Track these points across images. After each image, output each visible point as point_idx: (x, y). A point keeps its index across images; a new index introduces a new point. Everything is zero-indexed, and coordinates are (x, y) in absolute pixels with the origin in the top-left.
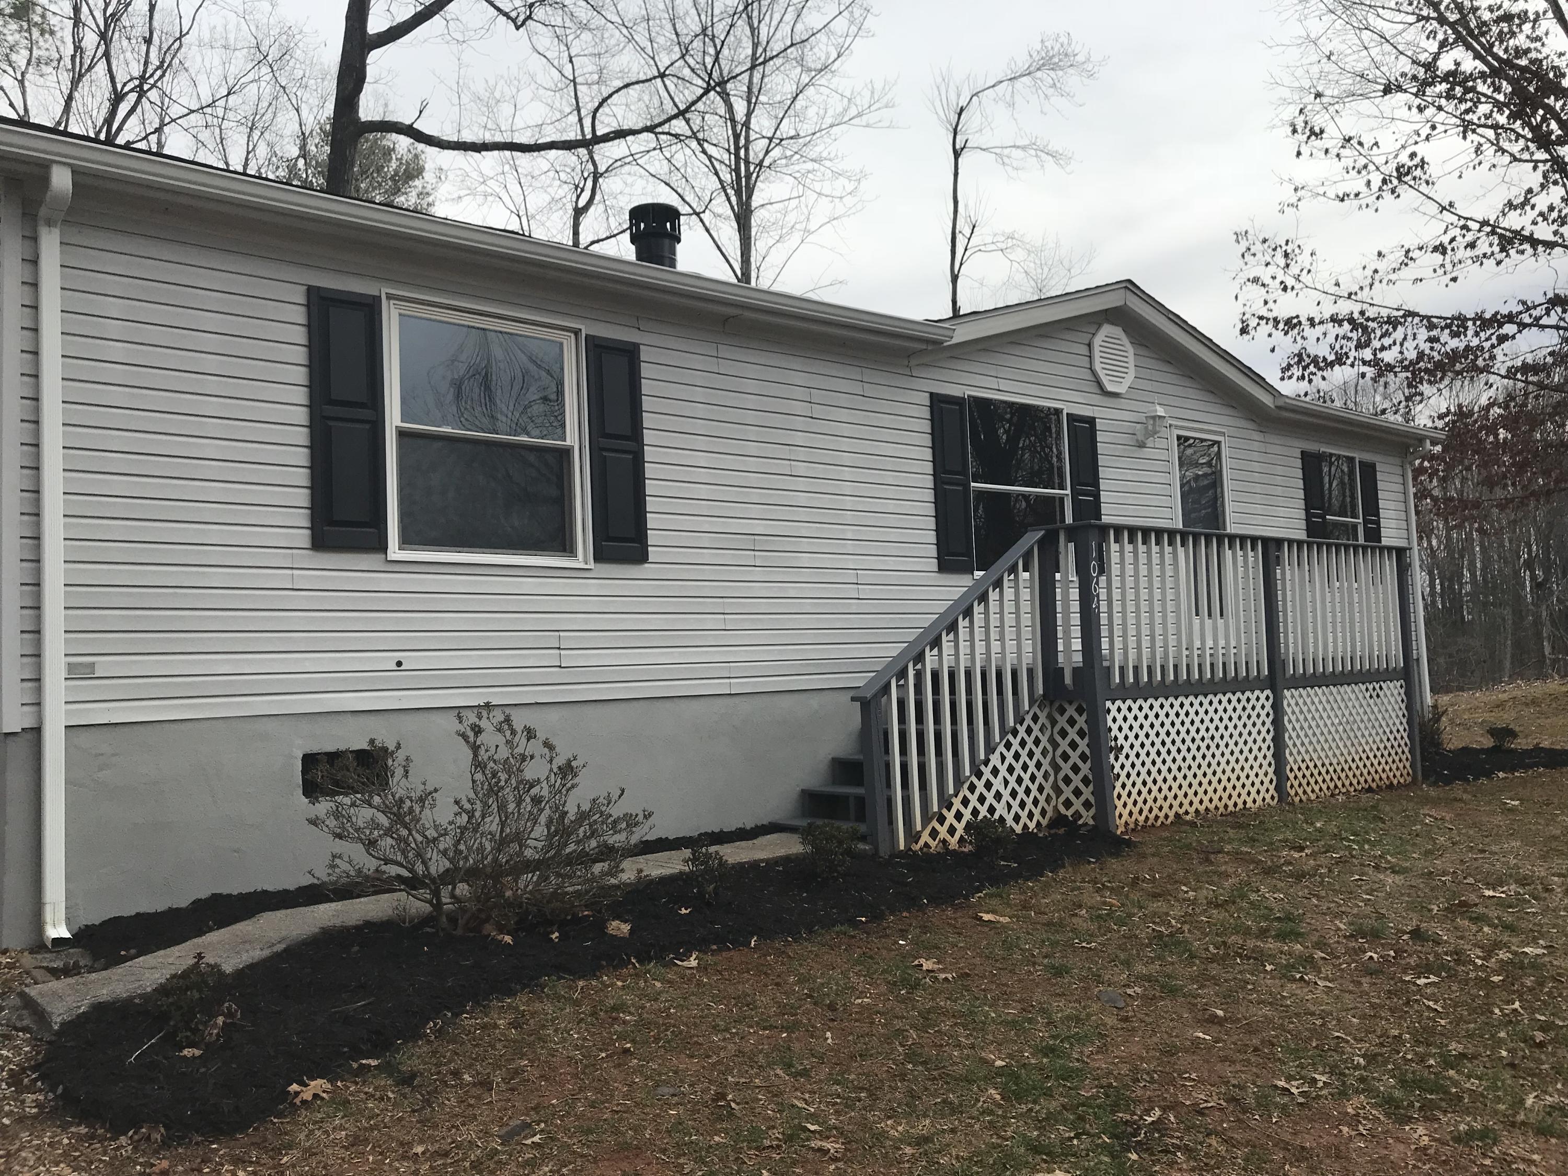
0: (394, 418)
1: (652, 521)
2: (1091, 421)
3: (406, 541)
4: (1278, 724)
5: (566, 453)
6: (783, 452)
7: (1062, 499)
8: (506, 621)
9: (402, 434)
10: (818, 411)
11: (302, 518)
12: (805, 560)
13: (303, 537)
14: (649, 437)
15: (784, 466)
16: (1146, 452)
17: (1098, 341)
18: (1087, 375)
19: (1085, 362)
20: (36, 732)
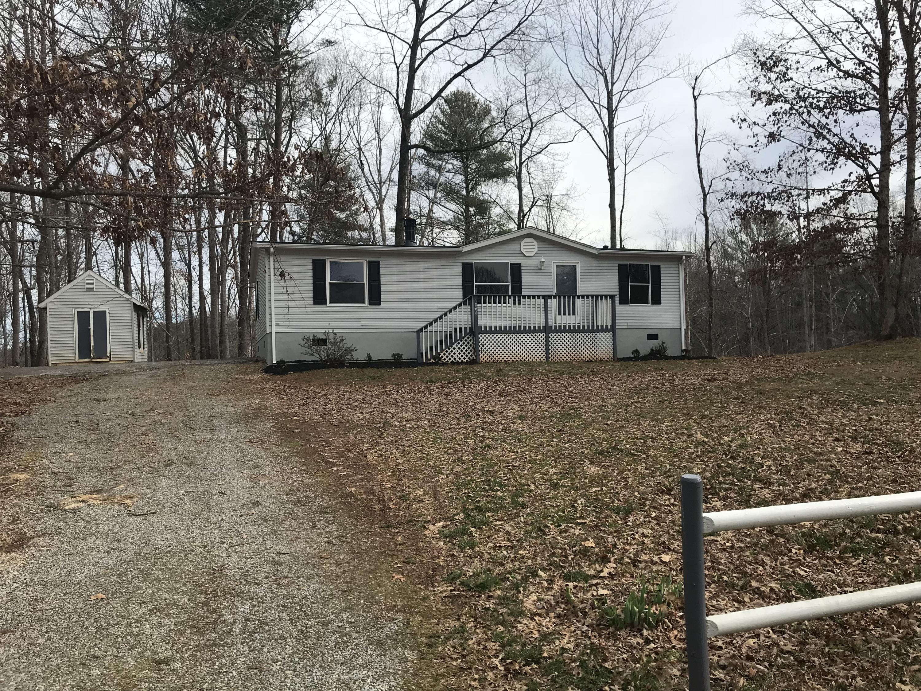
0: (328, 280)
1: (382, 296)
2: (519, 265)
3: (331, 302)
4: (547, 345)
5: (364, 284)
6: (417, 280)
7: (508, 285)
8: (348, 317)
9: (330, 283)
10: (427, 270)
11: (312, 299)
12: (422, 303)
13: (312, 302)
14: (382, 279)
15: (418, 283)
16: (542, 271)
17: (522, 243)
18: (519, 252)
19: (519, 249)
20: (271, 333)
